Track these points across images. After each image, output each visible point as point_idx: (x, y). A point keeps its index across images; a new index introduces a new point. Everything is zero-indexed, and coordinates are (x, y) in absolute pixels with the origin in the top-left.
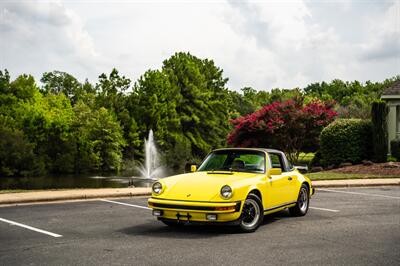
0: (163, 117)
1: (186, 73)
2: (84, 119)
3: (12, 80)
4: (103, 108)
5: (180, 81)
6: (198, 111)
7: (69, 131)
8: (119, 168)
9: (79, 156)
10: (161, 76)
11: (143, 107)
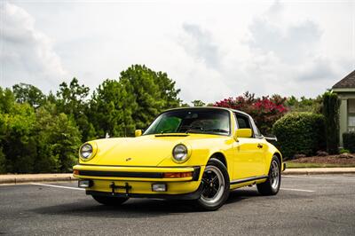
0: (119, 123)
1: (141, 84)
2: (44, 124)
4: (63, 114)
5: (136, 91)
6: (152, 118)
7: (30, 135)
9: (38, 158)
10: (118, 86)
11: (101, 114)
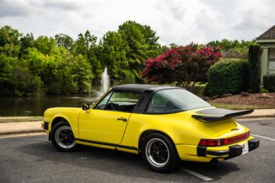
0: (117, 60)
1: (132, 33)
2: (68, 61)
3: (35, 39)
4: (80, 55)
5: (129, 39)
6: (139, 57)
7: (59, 68)
8: (90, 91)
9: (64, 84)
10: (117, 36)
11: (105, 54)
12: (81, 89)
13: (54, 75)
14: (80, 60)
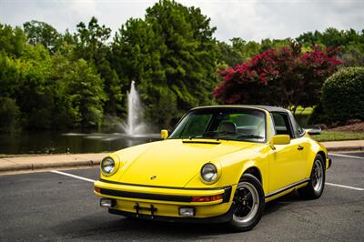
0: (146, 69)
1: (171, 22)
2: (61, 71)
4: (82, 60)
5: (165, 30)
6: (183, 62)
7: (46, 84)
8: (100, 124)
9: (56, 111)
10: (144, 25)
11: (125, 59)
12: (84, 121)
13: (37, 96)
14: (82, 69)
